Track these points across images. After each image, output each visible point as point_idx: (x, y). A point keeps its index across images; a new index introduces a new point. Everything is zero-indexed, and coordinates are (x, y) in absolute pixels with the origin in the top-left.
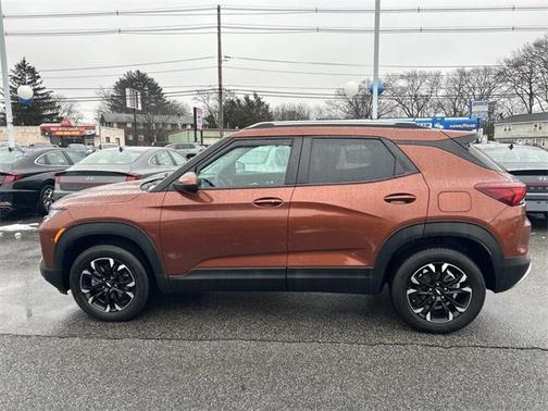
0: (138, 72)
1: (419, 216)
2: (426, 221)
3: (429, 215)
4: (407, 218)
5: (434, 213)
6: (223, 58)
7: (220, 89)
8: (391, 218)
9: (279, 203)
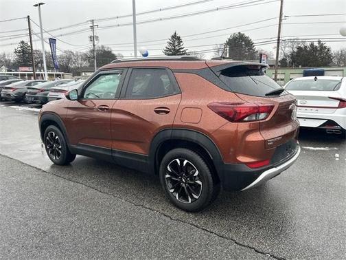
0: (239, 33)
1: (169, 124)
2: (173, 127)
3: (175, 123)
4: (162, 124)
5: (178, 122)
6: (283, 18)
7: (279, 40)
8: (156, 123)
9: (107, 109)
